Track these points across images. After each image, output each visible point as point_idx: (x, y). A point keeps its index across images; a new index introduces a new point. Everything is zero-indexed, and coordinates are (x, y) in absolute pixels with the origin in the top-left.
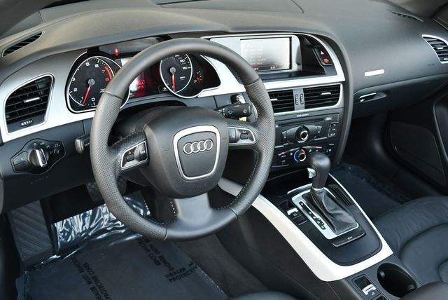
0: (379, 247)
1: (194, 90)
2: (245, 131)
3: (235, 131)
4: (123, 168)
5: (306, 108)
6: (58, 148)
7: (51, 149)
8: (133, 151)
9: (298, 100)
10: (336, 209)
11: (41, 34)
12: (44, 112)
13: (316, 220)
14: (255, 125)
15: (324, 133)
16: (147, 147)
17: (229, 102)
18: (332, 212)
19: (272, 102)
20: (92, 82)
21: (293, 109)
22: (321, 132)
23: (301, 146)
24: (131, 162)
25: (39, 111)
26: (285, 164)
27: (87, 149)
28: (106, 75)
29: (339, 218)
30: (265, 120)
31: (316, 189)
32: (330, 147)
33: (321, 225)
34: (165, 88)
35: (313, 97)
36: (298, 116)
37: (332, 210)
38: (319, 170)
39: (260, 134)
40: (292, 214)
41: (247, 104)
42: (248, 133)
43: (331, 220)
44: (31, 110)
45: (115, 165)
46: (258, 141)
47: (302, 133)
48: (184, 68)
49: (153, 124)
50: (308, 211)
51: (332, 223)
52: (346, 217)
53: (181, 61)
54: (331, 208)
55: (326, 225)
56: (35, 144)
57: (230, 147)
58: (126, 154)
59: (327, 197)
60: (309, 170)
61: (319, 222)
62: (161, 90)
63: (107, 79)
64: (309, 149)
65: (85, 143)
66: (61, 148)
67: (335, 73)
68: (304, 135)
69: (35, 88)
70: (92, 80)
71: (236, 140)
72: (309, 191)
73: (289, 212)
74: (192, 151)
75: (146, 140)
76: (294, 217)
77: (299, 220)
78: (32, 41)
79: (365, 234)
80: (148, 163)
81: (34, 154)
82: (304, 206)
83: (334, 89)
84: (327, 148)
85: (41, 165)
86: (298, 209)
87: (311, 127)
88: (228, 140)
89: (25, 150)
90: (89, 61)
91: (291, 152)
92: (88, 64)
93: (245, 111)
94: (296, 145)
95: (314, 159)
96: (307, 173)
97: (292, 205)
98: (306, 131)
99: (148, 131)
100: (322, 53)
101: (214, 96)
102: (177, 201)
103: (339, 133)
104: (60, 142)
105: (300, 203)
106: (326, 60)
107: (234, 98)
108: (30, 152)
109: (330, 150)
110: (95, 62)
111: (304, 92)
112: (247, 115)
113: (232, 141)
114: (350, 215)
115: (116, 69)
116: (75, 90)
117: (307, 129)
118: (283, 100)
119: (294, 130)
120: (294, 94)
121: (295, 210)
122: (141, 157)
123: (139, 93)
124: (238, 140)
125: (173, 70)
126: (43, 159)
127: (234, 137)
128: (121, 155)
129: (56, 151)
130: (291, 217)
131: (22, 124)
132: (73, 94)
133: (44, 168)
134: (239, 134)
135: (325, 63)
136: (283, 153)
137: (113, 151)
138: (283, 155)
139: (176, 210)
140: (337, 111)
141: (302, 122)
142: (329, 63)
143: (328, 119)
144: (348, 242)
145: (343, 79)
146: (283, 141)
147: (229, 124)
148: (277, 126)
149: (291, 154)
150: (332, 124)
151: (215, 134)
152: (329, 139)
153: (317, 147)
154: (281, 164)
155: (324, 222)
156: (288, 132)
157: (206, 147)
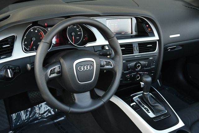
0: (177, 122)
1: (84, 43)
2: (108, 61)
3: (103, 62)
4: (50, 77)
5: (139, 53)
6: (18, 69)
7: (15, 69)
8: (54, 69)
9: (135, 49)
10: (155, 103)
11: (10, 16)
12: (12, 52)
13: (145, 108)
14: (113, 59)
15: (149, 65)
16: (61, 67)
17: (100, 49)
18: (153, 105)
19: (122, 49)
20: (34, 39)
21: (133, 53)
22: (147, 65)
23: (137, 72)
24: (53, 75)
25: (9, 52)
26: (129, 81)
27: (33, 69)
28: (41, 36)
29: (157, 108)
30: (118, 56)
31: (145, 93)
33: (148, 111)
34: (69, 42)
35: (143, 47)
36: (135, 57)
37: (153, 104)
38: (146, 83)
39: (115, 63)
40: (133, 105)
41: (109, 50)
42: (109, 62)
43: (152, 108)
44: (5, 51)
45: (46, 75)
46: (114, 67)
47: (137, 65)
48: (79, 33)
49: (64, 57)
50: (141, 104)
51: (153, 110)
52: (161, 107)
53: (77, 30)
54: (153, 103)
55: (150, 111)
56: (7, 67)
57: (101, 69)
58: (51, 71)
59: (151, 97)
60: (141, 83)
61: (146, 110)
62: (68, 43)
63: (41, 38)
64: (141, 74)
65: (31, 66)
67: (154, 36)
68: (139, 66)
69: (7, 41)
70: (34, 38)
71: (103, 66)
72: (142, 95)
73: (132, 105)
74: (82, 70)
75: (61, 64)
76: (134, 107)
77: (137, 109)
78: (6, 19)
79: (170, 116)
80: (61, 76)
81: (7, 71)
82: (139, 102)
83: (154, 43)
84: (150, 72)
85: (10, 76)
86: (136, 103)
87: (142, 62)
88: (99, 66)
89: (2, 69)
90: (33, 29)
92: (32, 30)
93: (108, 53)
94: (135, 71)
95: (143, 77)
96: (140, 84)
97: (133, 101)
98: (140, 64)
99: (62, 61)
100: (147, 26)
101: (93, 46)
102: (75, 95)
103: (157, 65)
104: (19, 67)
105: (137, 100)
106: (149, 29)
107: (103, 47)
108: (5, 70)
109: (152, 74)
110: (35, 29)
111: (139, 45)
112: (110, 55)
113: (101, 66)
114: (163, 106)
115: (45, 32)
116: (26, 43)
117: (140, 63)
118: (128, 48)
119: (134, 63)
120: (133, 46)
121: (134, 103)
122: (58, 73)
123: (57, 44)
124: (105, 66)
125: (73, 34)
126: (11, 74)
127: (103, 64)
128: (49, 71)
129: (17, 71)
130: (132, 107)
131: (2, 57)
132: (25, 45)
133: (11, 78)
134: (105, 63)
135: (149, 30)
136: (128, 75)
137: (45, 69)
138: (128, 76)
139: (75, 99)
140: (156, 54)
141: (138, 60)
142: (151, 30)
143: (151, 58)
144: (161, 119)
145: (158, 39)
146: (128, 69)
147: (100, 58)
148: (125, 62)
149: (132, 76)
150: (153, 61)
151: (93, 62)
152: (151, 68)
153: (146, 73)
154: (127, 81)
155: (149, 109)
156: (130, 64)
157: (89, 68)
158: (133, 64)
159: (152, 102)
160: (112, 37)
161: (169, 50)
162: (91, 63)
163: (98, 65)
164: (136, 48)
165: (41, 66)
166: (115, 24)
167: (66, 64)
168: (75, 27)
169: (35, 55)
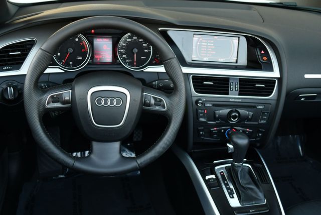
2: (158, 98)
4: (47, 107)
5: (239, 95)
7: (21, 89)
8: (58, 95)
10: (249, 184)
15: (254, 118)
16: (73, 94)
18: (244, 185)
21: (228, 94)
23: (232, 126)
24: (56, 104)
28: (83, 47)
29: (250, 192)
31: (235, 163)
32: (260, 132)
33: (231, 194)
34: (118, 61)
35: (247, 86)
36: (231, 100)
37: (246, 184)
38: (236, 146)
39: (170, 104)
40: (209, 179)
42: (161, 100)
45: (40, 102)
46: (168, 110)
47: (234, 114)
48: (146, 51)
50: (225, 180)
51: (241, 194)
53: (144, 45)
54: (245, 182)
55: (235, 195)
56: (10, 84)
60: (228, 145)
61: (229, 191)
63: (83, 50)
64: (240, 130)
67: (271, 69)
68: (234, 117)
70: (71, 49)
71: (150, 105)
72: (230, 165)
73: (207, 178)
74: (103, 104)
75: (72, 90)
76: (210, 182)
77: (213, 186)
79: (269, 211)
80: (72, 107)
82: (223, 176)
83: (270, 83)
84: (255, 130)
85: (10, 98)
87: (242, 111)
91: (223, 129)
93: (172, 85)
94: (227, 124)
97: (213, 172)
98: (237, 115)
99: (73, 84)
100: (263, 52)
101: (158, 73)
102: (94, 143)
105: (221, 172)
106: (265, 58)
108: (5, 88)
109: (260, 135)
111: (240, 81)
116: (59, 54)
117: (238, 112)
118: (219, 85)
120: (230, 82)
121: (213, 176)
122: (65, 102)
124: (153, 105)
125: (136, 50)
127: (148, 102)
130: (207, 182)
131: (4, 69)
132: (57, 57)
134: (153, 101)
135: (263, 60)
136: (215, 129)
138: (215, 130)
140: (270, 102)
141: (235, 106)
142: (267, 60)
143: (259, 107)
144: (249, 214)
145: (279, 76)
146: (215, 119)
148: (211, 105)
149: (223, 131)
150: (264, 113)
151: (125, 94)
152: (259, 124)
153: (248, 130)
154: (213, 137)
155: (235, 192)
156: (220, 111)
157: (115, 103)
158: (225, 111)
159: (243, 180)
161: (303, 99)
164: (234, 87)
166: (209, 44)
168: (140, 40)
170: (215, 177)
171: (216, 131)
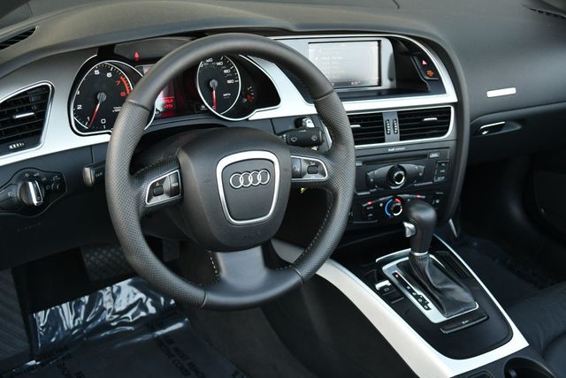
0: (508, 337)
1: (245, 110)
2: (313, 162)
3: (301, 162)
4: (149, 204)
5: (401, 140)
6: (57, 182)
7: (48, 182)
8: (162, 181)
9: (390, 127)
10: (445, 282)
11: (34, 30)
12: (39, 133)
13: (417, 297)
14: (328, 155)
15: (428, 175)
16: (181, 177)
17: (291, 127)
18: (439, 287)
19: (353, 129)
20: (102, 97)
21: (383, 141)
22: (423, 174)
23: (395, 194)
24: (159, 197)
25: (32, 132)
26: (372, 218)
27: (101, 181)
28: (122, 87)
29: (450, 295)
30: (342, 148)
31: (417, 254)
32: (437, 197)
33: (424, 303)
34: (203, 107)
35: (412, 123)
36: (390, 150)
37: (440, 284)
38: (420, 224)
39: (334, 167)
40: (382, 288)
41: (316, 129)
42: (318, 164)
43: (438, 298)
44: (21, 129)
45: (139, 199)
46: (331, 177)
47: (396, 175)
48: (229, 82)
49: (189, 148)
50: (405, 285)
51: (440, 301)
52: (461, 294)
53: (226, 71)
54: (439, 281)
55: (431, 305)
56: (27, 175)
57: (293, 184)
58: (153, 186)
59: (434, 267)
60: (406, 224)
61: (420, 300)
62: (198, 109)
63: (123, 94)
64: (407, 199)
65: (96, 173)
66: (61, 182)
67: (442, 90)
68: (399, 178)
69: (27, 100)
70: (103, 94)
71: (301, 175)
72: (407, 258)
73: (378, 286)
74: (242, 184)
75: (180, 168)
76: (385, 292)
77: (393, 297)
78: (23, 38)
79: (488, 318)
80: (181, 201)
81: (26, 187)
82: (399, 279)
83: (442, 113)
84: (430, 196)
85: (35, 202)
86: (391, 281)
87: (409, 166)
88: (290, 174)
89: (12, 182)
90: (99, 68)
91: (381, 202)
92: (97, 72)
93: (314, 138)
94: (388, 192)
95: (412, 209)
96: (404, 228)
97: (383, 277)
98: (402, 172)
99: (183, 158)
100: (424, 63)
101: (271, 119)
102: (220, 256)
103: (451, 176)
104: (60, 174)
105: (394, 274)
106: (430, 73)
107: (298, 121)
108: (20, 185)
109: (437, 201)
110: (105, 69)
111: (399, 116)
112: (318, 143)
113: (295, 175)
114: (466, 291)
115: (135, 79)
116: (80, 107)
117: (403, 169)
118: (370, 126)
119: (385, 169)
120: (385, 119)
121: (386, 283)
122: (173, 192)
123: (167, 113)
124: (304, 174)
125: (214, 83)
126: (38, 195)
127: (299, 170)
128: (147, 187)
129: (55, 187)
130: (381, 293)
131: (11, 147)
132: (77, 113)
133: (39, 208)
134: (305, 166)
135: (428, 76)
136: (370, 203)
137: (136, 181)
138: (369, 206)
139: (219, 269)
140: (446, 145)
141: (397, 159)
142: (434, 76)
143: (433, 155)
144: (463, 327)
145: (455, 99)
146: (368, 186)
147: (292, 152)
148: (361, 164)
149: (381, 205)
150: (440, 164)
151: (273, 162)
152: (435, 184)
153: (419, 196)
154: (366, 219)
155: (428, 300)
156: (376, 172)
157: (260, 179)
158: (383, 170)
159: (436, 280)
160: (326, 92)
161: (485, 133)
162: (267, 167)
163: (286, 170)
164: (392, 127)
165: (126, 172)
166: (333, 58)
167: (193, 168)
168: (219, 64)
169: (107, 143)
170: (390, 284)
171: (372, 207)
